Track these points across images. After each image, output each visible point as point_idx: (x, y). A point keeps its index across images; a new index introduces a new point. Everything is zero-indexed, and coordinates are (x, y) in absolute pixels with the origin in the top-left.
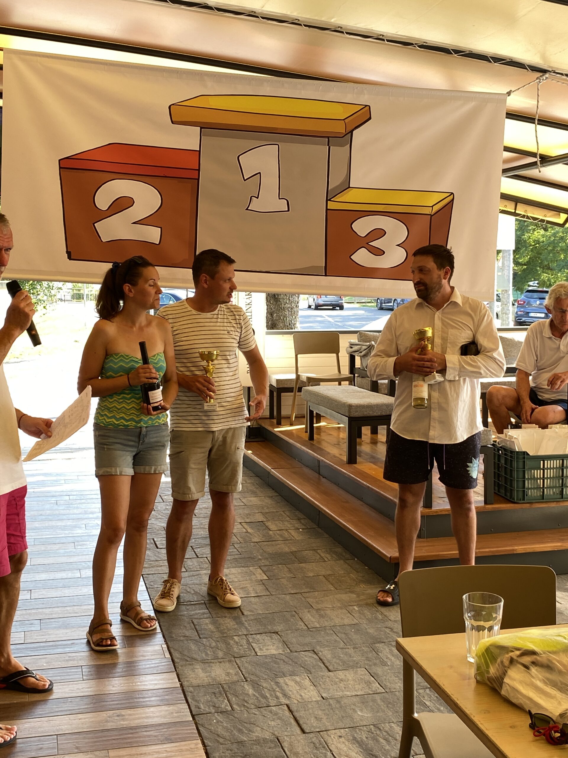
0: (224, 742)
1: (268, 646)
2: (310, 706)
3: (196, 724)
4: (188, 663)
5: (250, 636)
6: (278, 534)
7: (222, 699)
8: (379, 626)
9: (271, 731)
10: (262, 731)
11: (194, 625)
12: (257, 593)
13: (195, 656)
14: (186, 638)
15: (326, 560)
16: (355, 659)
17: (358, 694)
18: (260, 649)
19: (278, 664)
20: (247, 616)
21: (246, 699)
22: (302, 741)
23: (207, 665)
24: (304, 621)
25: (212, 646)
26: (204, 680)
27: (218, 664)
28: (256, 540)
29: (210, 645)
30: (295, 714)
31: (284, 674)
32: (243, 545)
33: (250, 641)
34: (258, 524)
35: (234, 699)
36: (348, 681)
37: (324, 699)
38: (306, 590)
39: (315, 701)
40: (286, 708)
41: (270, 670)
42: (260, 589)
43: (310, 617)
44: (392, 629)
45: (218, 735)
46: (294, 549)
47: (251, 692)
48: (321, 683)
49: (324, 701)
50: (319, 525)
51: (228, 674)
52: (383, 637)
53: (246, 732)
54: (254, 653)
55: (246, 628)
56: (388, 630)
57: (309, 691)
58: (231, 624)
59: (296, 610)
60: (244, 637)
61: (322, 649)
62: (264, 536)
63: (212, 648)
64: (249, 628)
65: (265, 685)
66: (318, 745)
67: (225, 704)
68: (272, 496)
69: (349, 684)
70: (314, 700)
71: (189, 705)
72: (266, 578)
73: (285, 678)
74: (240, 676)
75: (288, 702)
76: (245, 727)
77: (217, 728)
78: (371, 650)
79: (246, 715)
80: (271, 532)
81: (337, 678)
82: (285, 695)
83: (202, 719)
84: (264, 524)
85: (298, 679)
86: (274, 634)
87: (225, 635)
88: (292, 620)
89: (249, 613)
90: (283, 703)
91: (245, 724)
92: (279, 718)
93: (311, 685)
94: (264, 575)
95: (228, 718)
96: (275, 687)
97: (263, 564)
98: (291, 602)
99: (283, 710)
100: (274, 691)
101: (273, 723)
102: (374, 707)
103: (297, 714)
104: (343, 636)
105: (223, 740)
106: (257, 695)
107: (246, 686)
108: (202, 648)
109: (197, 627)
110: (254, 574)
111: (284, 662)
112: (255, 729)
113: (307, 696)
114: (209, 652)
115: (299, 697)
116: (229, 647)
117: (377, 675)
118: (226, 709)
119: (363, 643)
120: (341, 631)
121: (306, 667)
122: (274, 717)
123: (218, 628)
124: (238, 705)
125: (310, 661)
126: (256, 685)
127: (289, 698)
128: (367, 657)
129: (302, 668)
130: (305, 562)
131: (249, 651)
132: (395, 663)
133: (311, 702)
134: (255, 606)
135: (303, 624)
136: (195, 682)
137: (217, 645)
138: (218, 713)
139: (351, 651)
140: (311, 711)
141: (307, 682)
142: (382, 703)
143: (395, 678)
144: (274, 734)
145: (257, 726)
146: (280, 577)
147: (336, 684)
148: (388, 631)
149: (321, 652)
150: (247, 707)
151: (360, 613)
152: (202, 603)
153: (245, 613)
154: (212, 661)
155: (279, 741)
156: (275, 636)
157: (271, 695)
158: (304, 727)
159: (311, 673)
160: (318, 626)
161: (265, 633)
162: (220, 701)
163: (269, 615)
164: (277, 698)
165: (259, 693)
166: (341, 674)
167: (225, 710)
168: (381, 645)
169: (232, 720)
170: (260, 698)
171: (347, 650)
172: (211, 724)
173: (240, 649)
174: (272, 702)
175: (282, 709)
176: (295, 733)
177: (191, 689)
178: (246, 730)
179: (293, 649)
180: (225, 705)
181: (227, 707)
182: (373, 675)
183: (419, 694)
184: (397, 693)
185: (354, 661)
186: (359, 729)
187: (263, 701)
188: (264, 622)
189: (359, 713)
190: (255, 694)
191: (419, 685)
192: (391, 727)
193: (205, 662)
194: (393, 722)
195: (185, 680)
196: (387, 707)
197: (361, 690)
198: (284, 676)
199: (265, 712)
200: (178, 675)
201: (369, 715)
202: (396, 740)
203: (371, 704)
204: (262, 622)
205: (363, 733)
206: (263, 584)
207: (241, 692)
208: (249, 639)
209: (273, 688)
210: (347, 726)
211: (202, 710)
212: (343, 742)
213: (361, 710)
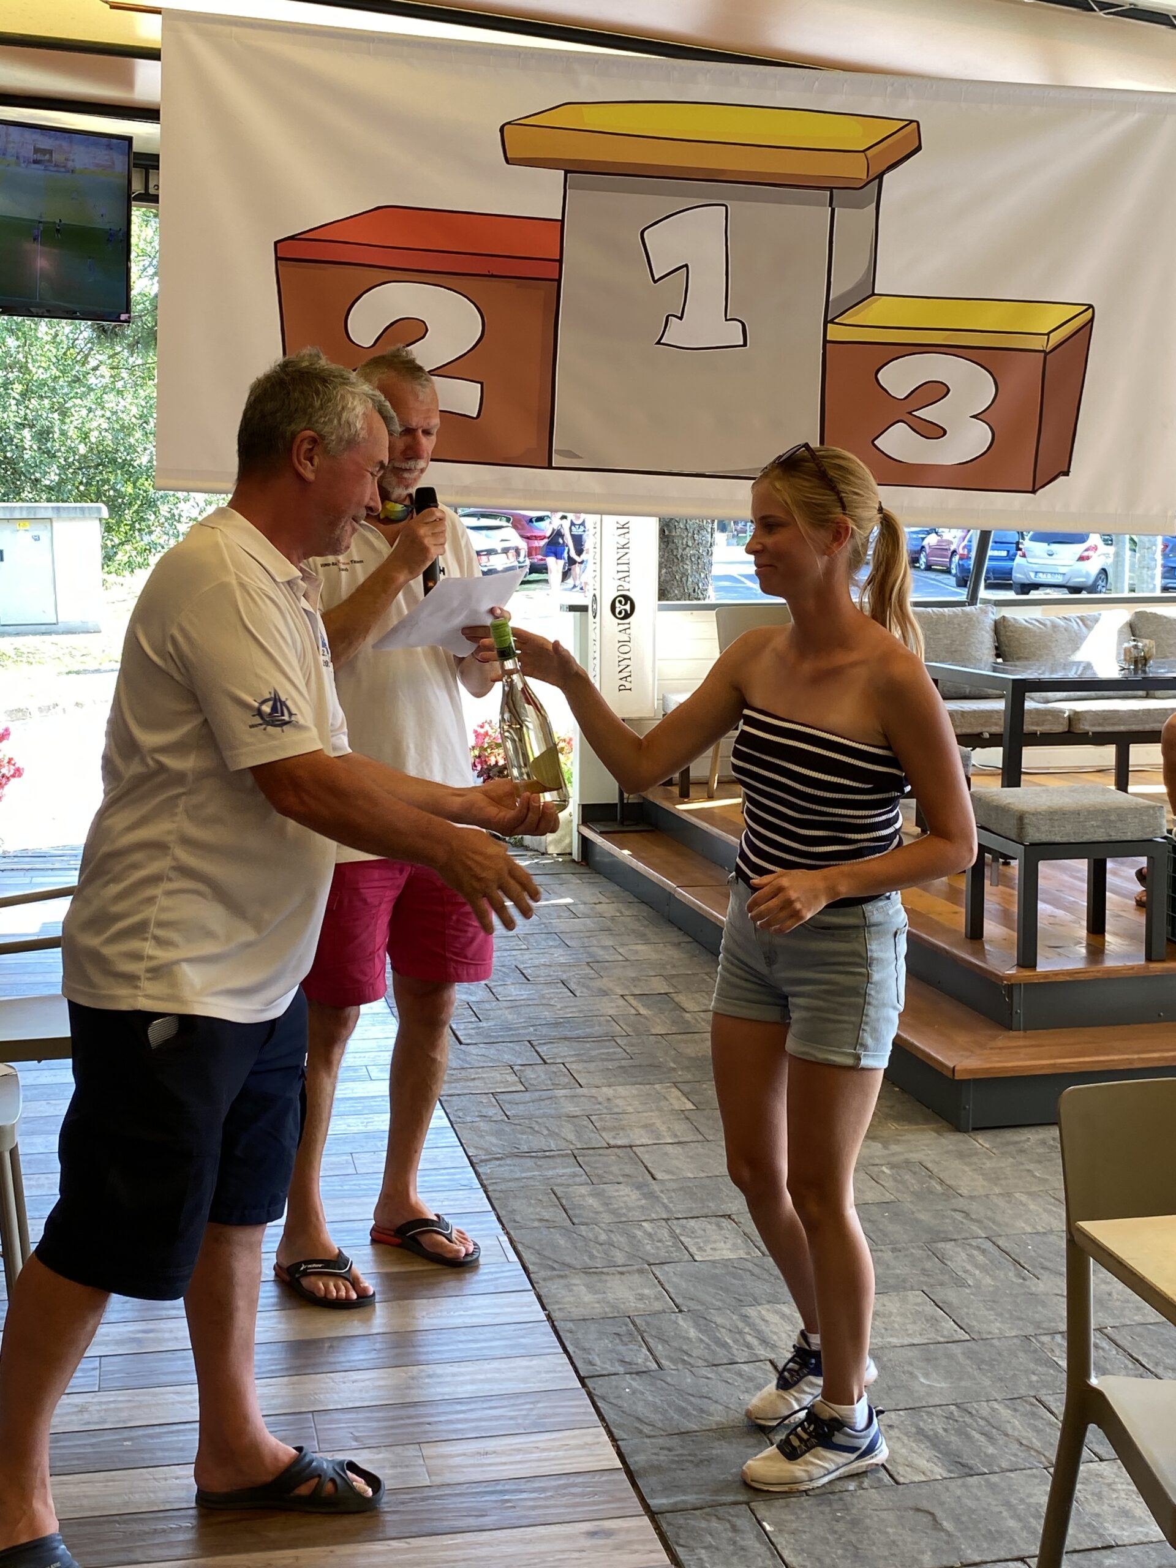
0: (652, 1433)
1: (715, 1242)
3: (590, 1394)
4: (555, 1273)
5: (675, 1222)
6: (703, 1020)
7: (636, 1347)
8: (940, 1207)
10: (727, 1412)
11: (558, 1198)
12: (676, 1136)
13: (568, 1260)
14: (544, 1223)
16: (899, 1271)
17: (915, 1342)
18: (700, 1249)
19: (741, 1279)
20: (662, 1181)
21: (685, 1347)
23: (596, 1278)
25: (601, 1242)
26: (593, 1308)
27: (618, 1276)
28: (659, 1030)
29: (596, 1238)
31: (755, 1299)
32: (634, 1041)
33: (678, 1231)
34: (659, 998)
36: (890, 1317)
40: (769, 1367)
41: (727, 1290)
42: (681, 1128)
44: (967, 1214)
45: (638, 1419)
47: (693, 1333)
51: (641, 1298)
52: (951, 1228)
53: (694, 1413)
54: (687, 1257)
55: (665, 1207)
56: (959, 1216)
58: (634, 1197)
60: (663, 1223)
62: (674, 1022)
63: (601, 1244)
64: (671, 1205)
65: (719, 1320)
67: (643, 1355)
68: (679, 943)
69: (894, 1321)
71: (570, 1358)
72: (690, 1106)
73: (759, 1308)
74: (666, 1302)
75: (772, 1356)
76: (691, 1403)
77: (634, 1402)
78: (928, 1255)
79: (688, 1380)
80: (687, 1015)
82: (764, 1342)
83: (601, 1386)
84: (672, 999)
85: (784, 1309)
86: (723, 1219)
87: (624, 1219)
89: (667, 1177)
90: (762, 1358)
91: (692, 1399)
94: (686, 1101)
95: (652, 1384)
96: (741, 1325)
97: (680, 1080)
99: (765, 1372)
100: (740, 1332)
102: (951, 1369)
105: (651, 1428)
106: (707, 1340)
107: (681, 1322)
108: (580, 1244)
109: (564, 1202)
110: (667, 1100)
111: (753, 1274)
114: (595, 1253)
116: (635, 1243)
117: (950, 1304)
118: (646, 1367)
119: (911, 1241)
122: (750, 1385)
123: (607, 1204)
124: (671, 1359)
126: (701, 1320)
127: (774, 1347)
128: (923, 1269)
131: (676, 1251)
132: (984, 1282)
134: (675, 1162)
136: (576, 1313)
137: (610, 1238)
138: (631, 1373)
139: (887, 1257)
142: (968, 1362)
143: (986, 1313)
145: (716, 1402)
148: (959, 1218)
150: (690, 1364)
151: (895, 1180)
152: (567, 1155)
153: (659, 1176)
154: (605, 1270)
156: (725, 1222)
157: (735, 1341)
161: (706, 1217)
162: (631, 1350)
163: (707, 1182)
164: (748, 1347)
165: (709, 1336)
167: (645, 1369)
168: (949, 1245)
169: (662, 1389)
170: (714, 1347)
171: (879, 1254)
172: (620, 1397)
173: (658, 1248)
174: (741, 1355)
175: (762, 1369)
177: (570, 1325)
178: (694, 1409)
180: (642, 1358)
181: (649, 1363)
182: (940, 1305)
183: (1043, 1344)
184: (996, 1342)
185: (898, 1276)
186: (927, 1412)
187: (721, 1352)
188: (699, 1195)
189: (922, 1380)
190: (703, 1338)
191: (1039, 1327)
192: (993, 1410)
193: (590, 1273)
194: (996, 1400)
195: (556, 1307)
196: (980, 1369)
197: (921, 1335)
198: (757, 1302)
199: (729, 1375)
200: (539, 1298)
201: (943, 1385)
202: (1007, 1435)
203: (944, 1362)
204: (695, 1194)
205: (936, 1422)
206: (687, 1118)
207: (673, 1333)
208: (674, 1228)
209: (737, 1327)
210: (901, 1406)
211: (598, 1369)
212: (898, 1438)
213: (927, 1375)
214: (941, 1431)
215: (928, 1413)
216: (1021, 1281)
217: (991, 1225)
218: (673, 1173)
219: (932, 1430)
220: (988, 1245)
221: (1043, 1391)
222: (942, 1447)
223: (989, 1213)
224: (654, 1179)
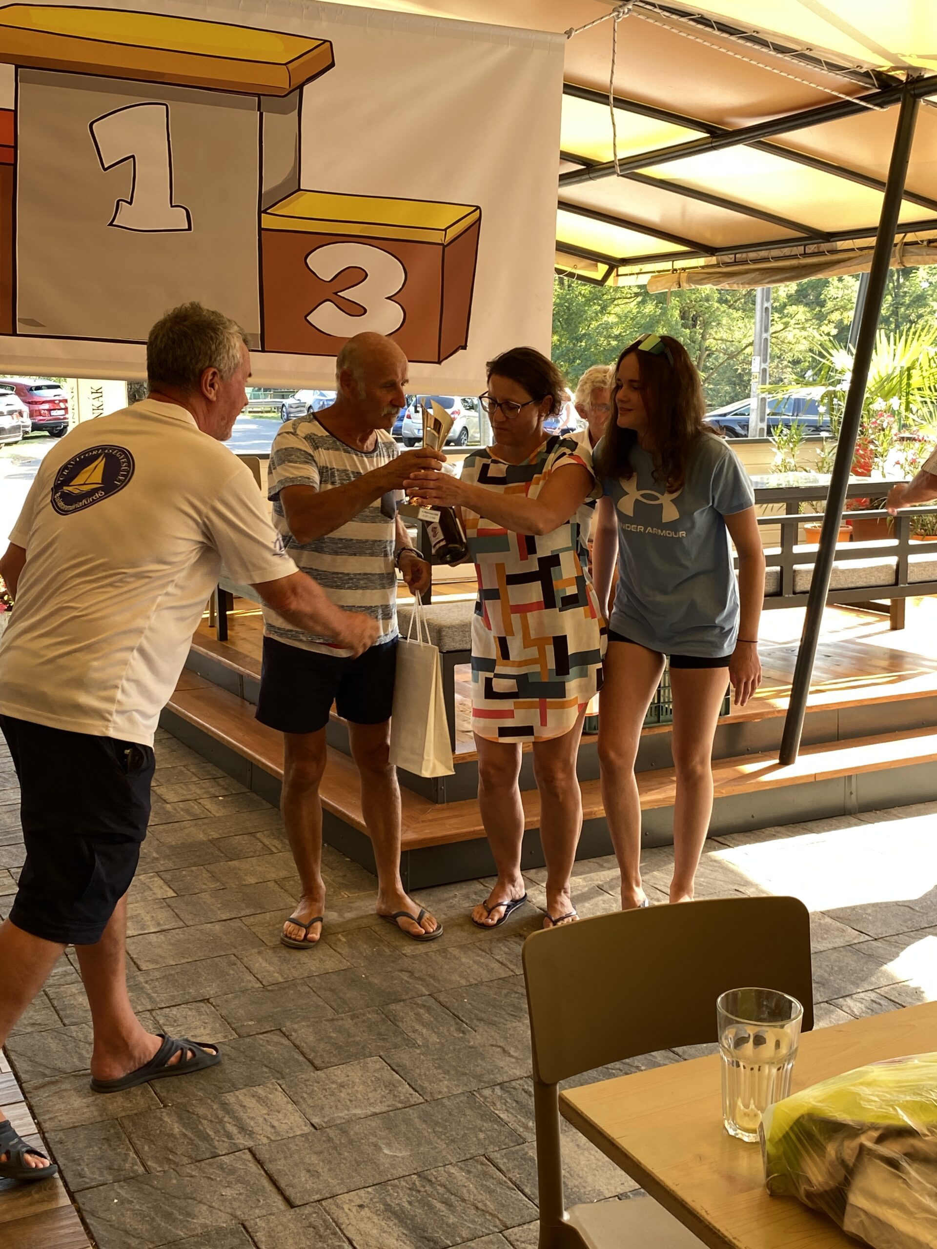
1: (195, 1029)
2: (294, 1148)
3: (79, 1210)
4: (47, 1079)
5: (158, 1012)
6: (182, 810)
7: (123, 1151)
8: (389, 969)
9: (229, 1210)
10: (211, 1212)
11: (50, 1000)
12: (159, 924)
13: (58, 1064)
14: (36, 1027)
15: (275, 851)
16: (358, 1039)
17: (378, 1111)
20: (147, 972)
21: (170, 1145)
22: (291, 1225)
24: (255, 971)
26: (83, 1114)
29: (86, 1037)
30: (268, 1166)
31: (233, 1085)
33: (161, 1022)
35: (146, 1148)
36: (353, 1087)
37: (316, 1128)
38: (248, 912)
39: (302, 1135)
40: (249, 1156)
42: (164, 917)
43: (264, 964)
44: (412, 973)
45: (127, 1232)
46: (215, 835)
47: (177, 1129)
48: (305, 1095)
49: (319, 1132)
50: (251, 788)
52: (399, 989)
53: (181, 1217)
55: (150, 997)
56: (405, 976)
57: (285, 1116)
59: (234, 951)
60: (148, 1015)
61: (296, 1026)
62: (157, 813)
64: (155, 995)
65: (201, 1111)
66: (322, 1230)
67: (130, 1160)
69: (357, 1092)
70: (299, 1133)
72: (171, 893)
73: (237, 1093)
74: (152, 1099)
75: (250, 1144)
76: (178, 1208)
77: (123, 1215)
78: (382, 1019)
79: (174, 1181)
80: (166, 806)
81: (333, 1082)
82: (242, 1129)
83: (90, 1199)
85: (260, 1090)
86: (202, 1004)
88: (232, 972)
89: (152, 966)
90: (241, 1147)
91: (177, 1201)
92: (238, 1181)
93: (288, 1103)
94: (168, 889)
95: (139, 1190)
96: (220, 1113)
97: (162, 868)
98: (224, 937)
99: (245, 1162)
100: (221, 1122)
101: (228, 1192)
102: (410, 1135)
103: (271, 1167)
104: (329, 994)
106: (190, 1135)
107: (166, 1119)
108: (70, 1044)
109: (56, 1003)
110: (149, 890)
111: (230, 1059)
112: (197, 1210)
113: (285, 1127)
114: (84, 1051)
115: (269, 1129)
117: (404, 1067)
118: (134, 1172)
119: (367, 1006)
120: (323, 984)
121: (272, 1065)
122: (231, 1178)
124: (155, 1158)
125: (277, 1052)
126: (184, 1114)
127: (251, 1134)
128: (379, 1034)
129: (265, 1069)
130: (238, 858)
132: (431, 1040)
133: (294, 1137)
134: (160, 951)
135: (252, 978)
136: (66, 1120)
138: (119, 1181)
139: (348, 1023)
140: (296, 1156)
141: (279, 1098)
142: (424, 1126)
143: (435, 1072)
144: (236, 1217)
145: (200, 1202)
146: (197, 891)
147: (333, 1094)
148: (406, 978)
149: (295, 1031)
150: (175, 1163)
151: (351, 946)
153: (142, 966)
155: (247, 1231)
156: (204, 1007)
157: (216, 1132)
158: (290, 1192)
159: (283, 1078)
160: (281, 980)
161: (187, 1003)
162: (119, 1155)
163: (188, 966)
164: (228, 1137)
165: (192, 1129)
166: (339, 1073)
167: (132, 1175)
168: (398, 1007)
169: (150, 1194)
170: (197, 1141)
171: (340, 1022)
172: (108, 1210)
174: (222, 1147)
175: (242, 1159)
176: (275, 1210)
177: (61, 1135)
178: (180, 1213)
179: (243, 1031)
180: (130, 1163)
181: (136, 1167)
182: (396, 1068)
183: (485, 1098)
184: (445, 1101)
185: (358, 1043)
186: (391, 1185)
187: (203, 1145)
188: (180, 981)
189: (386, 1151)
190: (186, 1132)
191: (481, 1081)
192: (450, 1174)
193: (80, 1076)
194: (451, 1164)
195: (47, 1117)
196: (434, 1132)
197: (381, 1102)
198: (234, 1087)
199: (211, 1170)
200: (31, 1108)
201: (404, 1154)
202: (464, 1200)
203: (403, 1128)
204: (177, 981)
205: (401, 1194)
206: (169, 906)
207: (158, 1132)
208: (158, 1018)
209: (218, 1117)
210: (370, 1182)
211: (87, 1180)
212: (369, 1218)
213: (389, 1145)
214: (406, 1205)
215: (395, 1187)
216: (461, 1035)
217: (432, 981)
218: (157, 963)
219: (398, 1204)
220: (431, 1002)
221: (491, 1148)
222: (409, 1222)
223: (430, 970)
224: (140, 970)
